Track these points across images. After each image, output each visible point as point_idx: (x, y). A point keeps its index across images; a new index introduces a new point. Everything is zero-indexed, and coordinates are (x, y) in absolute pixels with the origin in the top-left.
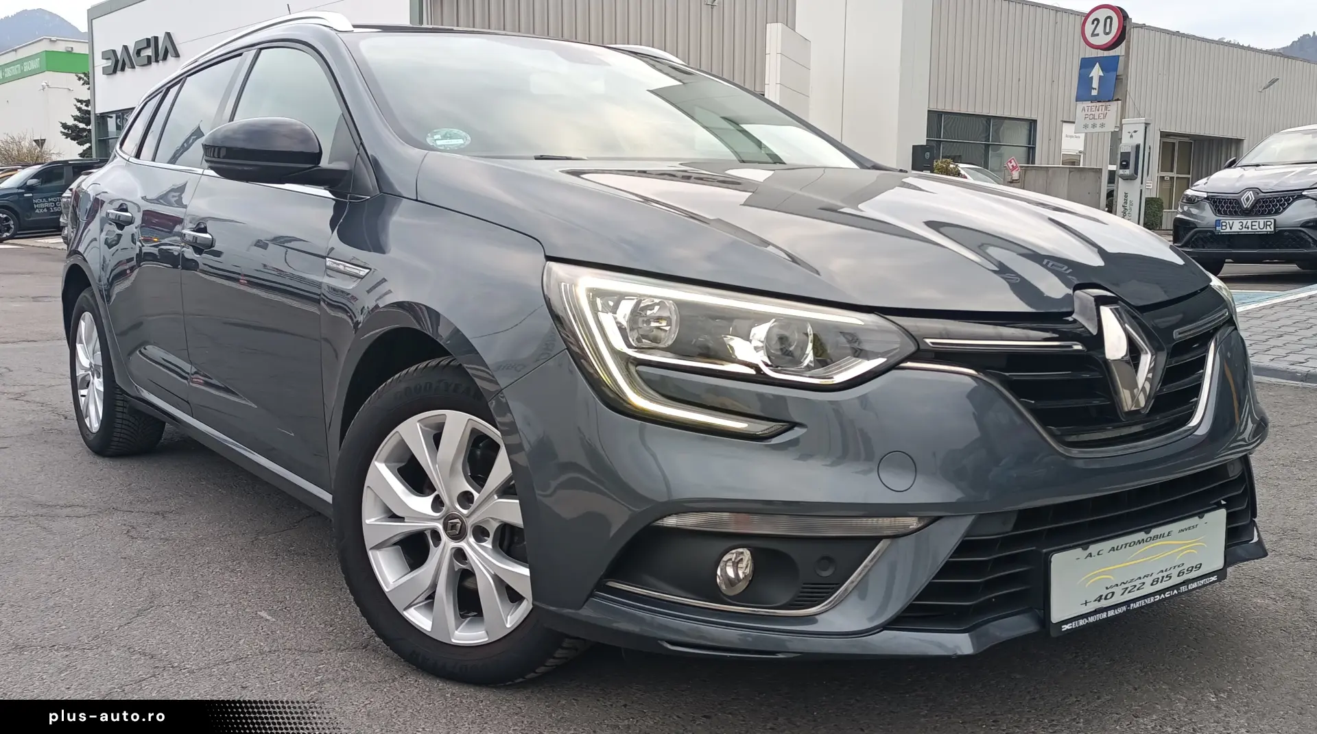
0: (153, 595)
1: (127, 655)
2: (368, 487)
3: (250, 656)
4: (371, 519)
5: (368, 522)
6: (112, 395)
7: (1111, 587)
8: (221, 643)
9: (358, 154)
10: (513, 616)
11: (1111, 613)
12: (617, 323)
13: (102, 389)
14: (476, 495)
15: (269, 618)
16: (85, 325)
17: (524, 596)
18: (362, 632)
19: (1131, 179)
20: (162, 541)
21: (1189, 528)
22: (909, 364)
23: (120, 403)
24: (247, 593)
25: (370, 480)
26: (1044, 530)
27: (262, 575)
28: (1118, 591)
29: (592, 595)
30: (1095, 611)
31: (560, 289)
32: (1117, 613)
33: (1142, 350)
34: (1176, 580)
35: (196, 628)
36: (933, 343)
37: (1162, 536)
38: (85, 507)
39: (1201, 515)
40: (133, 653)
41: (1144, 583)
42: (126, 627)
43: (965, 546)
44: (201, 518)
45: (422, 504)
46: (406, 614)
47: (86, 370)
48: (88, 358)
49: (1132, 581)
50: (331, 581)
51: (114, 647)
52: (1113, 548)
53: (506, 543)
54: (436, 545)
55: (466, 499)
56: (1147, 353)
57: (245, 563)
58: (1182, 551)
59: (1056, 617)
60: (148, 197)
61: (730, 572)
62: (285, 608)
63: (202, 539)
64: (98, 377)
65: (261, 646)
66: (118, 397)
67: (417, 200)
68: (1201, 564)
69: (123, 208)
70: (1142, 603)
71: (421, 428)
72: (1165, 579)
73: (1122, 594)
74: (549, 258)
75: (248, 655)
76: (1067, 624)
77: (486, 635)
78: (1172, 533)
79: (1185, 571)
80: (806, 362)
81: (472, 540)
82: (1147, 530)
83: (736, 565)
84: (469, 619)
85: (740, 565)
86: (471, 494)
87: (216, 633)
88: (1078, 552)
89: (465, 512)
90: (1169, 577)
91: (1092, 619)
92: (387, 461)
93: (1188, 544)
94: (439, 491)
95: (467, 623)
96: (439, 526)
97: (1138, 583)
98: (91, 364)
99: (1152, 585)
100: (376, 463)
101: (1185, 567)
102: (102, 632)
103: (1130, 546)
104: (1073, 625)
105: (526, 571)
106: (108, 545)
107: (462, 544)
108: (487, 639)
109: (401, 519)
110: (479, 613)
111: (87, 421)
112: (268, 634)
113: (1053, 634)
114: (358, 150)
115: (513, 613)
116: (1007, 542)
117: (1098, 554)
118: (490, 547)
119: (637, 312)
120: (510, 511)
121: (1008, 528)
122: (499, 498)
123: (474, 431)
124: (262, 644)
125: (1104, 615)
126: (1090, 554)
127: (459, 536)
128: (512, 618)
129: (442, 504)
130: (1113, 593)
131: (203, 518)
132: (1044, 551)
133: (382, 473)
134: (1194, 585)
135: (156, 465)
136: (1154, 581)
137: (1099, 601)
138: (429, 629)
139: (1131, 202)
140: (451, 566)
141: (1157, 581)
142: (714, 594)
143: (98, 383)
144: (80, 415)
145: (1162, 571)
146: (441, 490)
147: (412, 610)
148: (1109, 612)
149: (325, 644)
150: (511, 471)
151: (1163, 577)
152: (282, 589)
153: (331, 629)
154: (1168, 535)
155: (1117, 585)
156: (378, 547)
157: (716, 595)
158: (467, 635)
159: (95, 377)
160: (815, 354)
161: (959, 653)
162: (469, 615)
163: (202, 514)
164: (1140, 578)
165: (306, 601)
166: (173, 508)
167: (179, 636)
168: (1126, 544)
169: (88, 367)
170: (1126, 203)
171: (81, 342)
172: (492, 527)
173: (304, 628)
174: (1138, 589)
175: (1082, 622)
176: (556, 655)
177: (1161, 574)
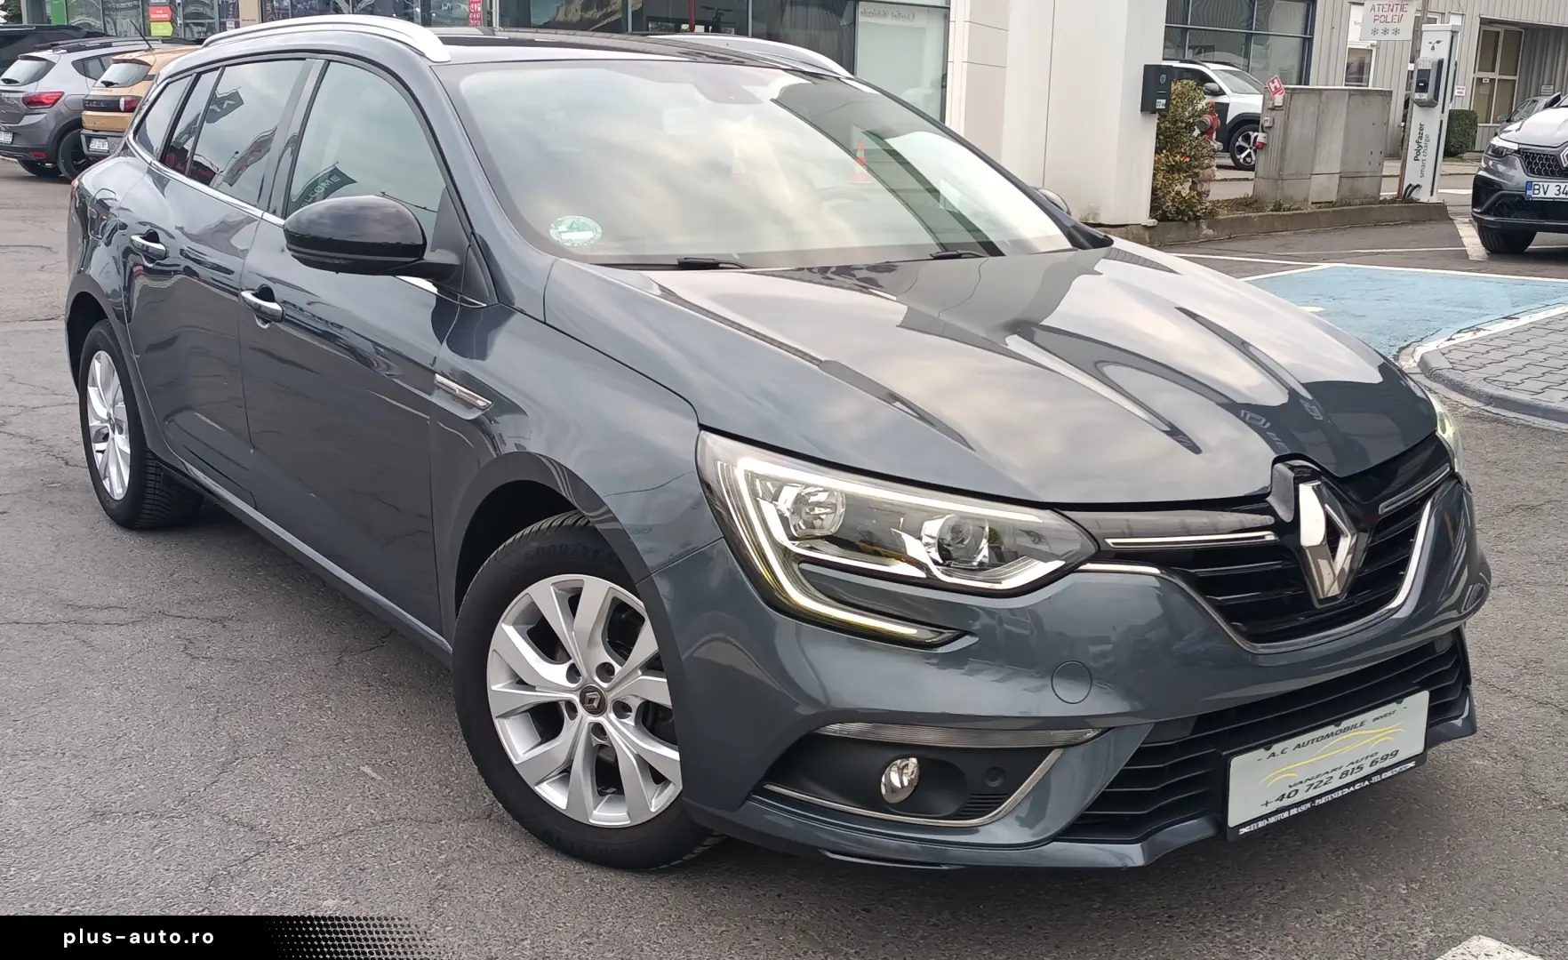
0: (235, 742)
1: (224, 826)
2: (494, 650)
3: (362, 828)
4: (498, 685)
5: (494, 688)
6: (140, 458)
7: (1295, 785)
8: (325, 810)
9: (470, 246)
10: (659, 798)
11: (1294, 812)
12: (778, 510)
13: (128, 450)
14: (617, 668)
15: (374, 775)
16: (100, 365)
17: (669, 779)
18: (482, 796)
19: (1429, 106)
20: (230, 662)
21: (1385, 715)
22: (1089, 566)
23: (152, 470)
24: (344, 740)
25: (495, 643)
26: (1225, 731)
27: (357, 714)
28: (1302, 788)
29: (748, 798)
30: (1276, 811)
31: (716, 467)
32: (1300, 811)
33: (1343, 534)
34: (1367, 770)
35: (294, 789)
36: (1114, 544)
37: (1355, 727)
38: (125, 610)
39: (1399, 700)
40: (229, 823)
41: (1332, 777)
42: (214, 787)
43: (1140, 755)
44: (269, 629)
45: (555, 673)
46: (537, 789)
47: (102, 421)
48: (105, 407)
49: (1318, 776)
50: (437, 724)
51: (205, 815)
52: (1299, 745)
53: (650, 719)
54: (572, 718)
55: (606, 671)
56: (1347, 536)
57: (333, 696)
58: (1379, 738)
59: (1233, 821)
60: (186, 230)
61: (896, 782)
62: (391, 762)
63: (276, 659)
64: (121, 433)
65: (372, 814)
66: (150, 463)
67: (545, 323)
68: (1397, 751)
69: (152, 237)
70: (1329, 798)
71: (555, 593)
72: (1355, 771)
73: (1308, 790)
74: (703, 427)
75: (359, 827)
76: (1244, 827)
77: (627, 817)
78: (1366, 723)
79: (1379, 760)
80: (979, 558)
81: (612, 716)
82: (1337, 722)
83: (901, 771)
84: (607, 797)
85: (905, 771)
86: (611, 665)
87: (318, 796)
88: (1261, 753)
89: (605, 685)
90: (1360, 768)
91: (1272, 820)
92: (514, 624)
93: (1380, 732)
94: (575, 660)
95: (606, 802)
96: (576, 699)
97: (1324, 778)
98: (108, 414)
99: (1341, 778)
100: (504, 626)
101: (1380, 756)
102: (187, 793)
103: (1317, 741)
104: (1252, 827)
105: (675, 755)
106: (167, 668)
107: (601, 719)
108: (629, 822)
109: (532, 688)
110: (620, 790)
111: (106, 483)
112: (377, 798)
113: (1230, 838)
114: (470, 241)
115: (658, 795)
116: (1185, 745)
117: (1282, 753)
118: (633, 724)
119: (800, 501)
120: (658, 690)
121: (1186, 734)
122: (643, 674)
123: (615, 600)
124: (373, 811)
125: (1286, 815)
126: (1274, 753)
127: (599, 710)
128: (658, 801)
129: (578, 673)
130: (1297, 791)
131: (271, 628)
132: (1225, 753)
133: (510, 636)
134: (1389, 774)
135: (197, 544)
136: (1343, 774)
137: (1281, 800)
138: (564, 808)
139: (1427, 136)
140: (589, 740)
141: (1347, 774)
142: (877, 802)
143: (121, 442)
144: (96, 476)
145: (1352, 763)
146: (577, 659)
147: (544, 785)
148: (1292, 811)
149: (443, 812)
150: (657, 648)
151: (1353, 769)
152: (383, 736)
153: (447, 791)
154: (1361, 725)
155: (1301, 782)
156: (505, 716)
157: (880, 805)
158: (608, 815)
159: (116, 432)
160: (991, 548)
161: (1131, 864)
162: (608, 791)
163: (268, 622)
164: (1327, 773)
165: (413, 752)
166: (233, 613)
167: (277, 800)
168: (1313, 740)
169: (106, 418)
170: (1421, 138)
171: (94, 385)
172: (635, 703)
173: (416, 789)
174: (1325, 784)
175: (1261, 824)
176: (705, 843)
177: (1352, 766)
